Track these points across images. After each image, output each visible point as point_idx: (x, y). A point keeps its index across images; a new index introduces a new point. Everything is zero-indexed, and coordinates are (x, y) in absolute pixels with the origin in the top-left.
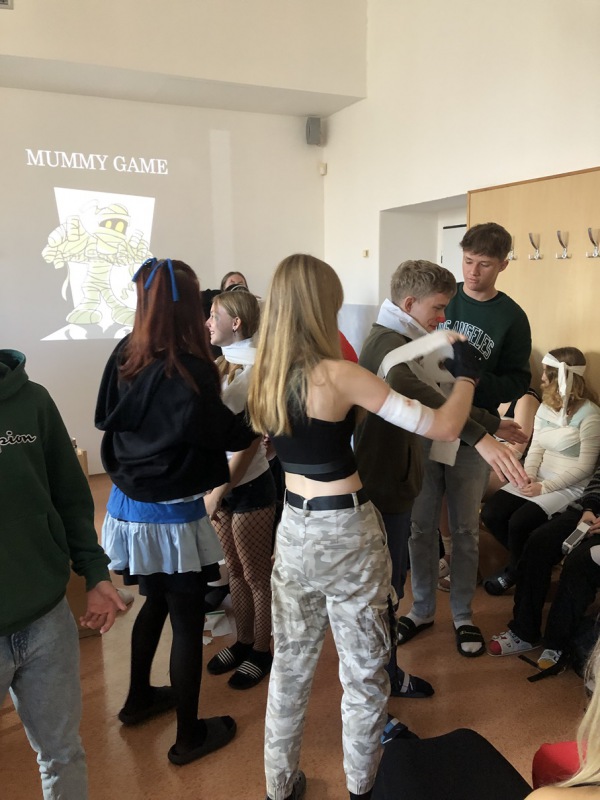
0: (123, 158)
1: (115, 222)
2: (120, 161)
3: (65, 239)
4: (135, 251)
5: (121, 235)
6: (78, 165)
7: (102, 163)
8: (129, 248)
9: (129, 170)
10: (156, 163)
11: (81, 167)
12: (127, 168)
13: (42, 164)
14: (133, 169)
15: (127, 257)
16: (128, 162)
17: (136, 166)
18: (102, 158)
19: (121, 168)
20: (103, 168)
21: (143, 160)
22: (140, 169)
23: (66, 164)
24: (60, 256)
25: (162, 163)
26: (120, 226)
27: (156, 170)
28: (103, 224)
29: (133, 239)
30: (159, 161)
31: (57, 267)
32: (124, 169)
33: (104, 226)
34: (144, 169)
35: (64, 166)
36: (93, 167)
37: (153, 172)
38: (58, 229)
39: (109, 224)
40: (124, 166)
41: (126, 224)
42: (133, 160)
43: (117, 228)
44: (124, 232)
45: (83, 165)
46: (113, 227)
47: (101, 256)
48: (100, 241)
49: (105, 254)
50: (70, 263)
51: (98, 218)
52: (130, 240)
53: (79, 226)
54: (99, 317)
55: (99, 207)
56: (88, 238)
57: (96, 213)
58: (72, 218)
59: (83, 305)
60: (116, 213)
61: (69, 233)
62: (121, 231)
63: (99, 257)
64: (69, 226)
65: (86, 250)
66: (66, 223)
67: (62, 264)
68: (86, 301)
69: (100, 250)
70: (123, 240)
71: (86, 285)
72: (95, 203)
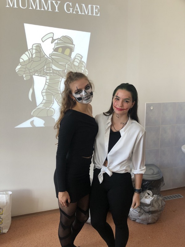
0: (71, 4)
2: (68, 6)
3: (31, 60)
5: (68, 58)
6: (40, 8)
7: (57, 7)
8: (73, 65)
9: (74, 13)
10: (92, 8)
11: (42, 9)
12: (73, 11)
13: (16, 7)
14: (77, 12)
16: (74, 6)
17: (79, 10)
18: (57, 3)
19: (69, 10)
20: (57, 11)
21: (84, 5)
22: (82, 12)
23: (32, 7)
24: (28, 71)
25: (96, 8)
26: (67, 51)
27: (92, 12)
28: (56, 50)
29: (76, 60)
30: (94, 6)
31: (25, 79)
32: (71, 11)
34: (85, 12)
35: (31, 8)
36: (50, 10)
37: (90, 14)
40: (71, 9)
42: (77, 5)
45: (44, 8)
47: (55, 72)
48: (54, 61)
49: (57, 70)
50: (33, 76)
51: (53, 46)
52: (74, 61)
53: (41, 51)
54: (53, 112)
55: (54, 38)
56: (47, 59)
57: (52, 43)
58: (36, 45)
59: (43, 104)
60: (65, 42)
61: (34, 56)
62: (68, 55)
63: (53, 73)
64: (34, 51)
65: (45, 68)
66: (32, 49)
67: (29, 77)
68: (44, 101)
69: (54, 67)
70: (70, 61)
71: (44, 91)
72: (51, 35)
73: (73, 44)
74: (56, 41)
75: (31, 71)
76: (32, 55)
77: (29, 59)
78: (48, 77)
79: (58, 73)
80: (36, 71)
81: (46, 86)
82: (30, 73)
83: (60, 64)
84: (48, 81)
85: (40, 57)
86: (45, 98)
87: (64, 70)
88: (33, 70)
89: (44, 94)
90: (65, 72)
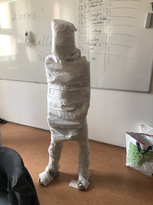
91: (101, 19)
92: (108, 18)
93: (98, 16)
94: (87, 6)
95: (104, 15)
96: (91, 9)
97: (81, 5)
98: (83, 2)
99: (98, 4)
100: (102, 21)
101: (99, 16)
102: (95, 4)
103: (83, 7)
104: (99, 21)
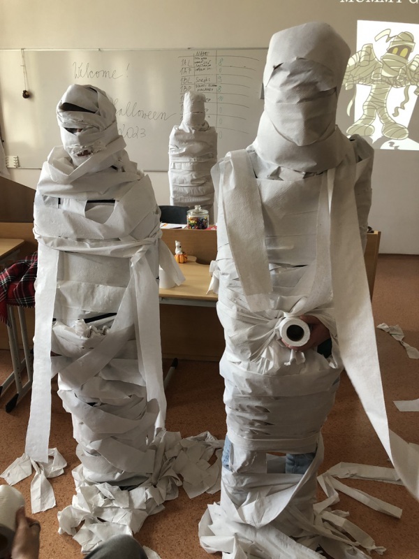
1: (401, 48)
3: (358, 65)
4: (413, 74)
5: (404, 60)
8: (408, 70)
15: (405, 79)
24: (351, 79)
26: (405, 51)
28: (390, 51)
29: (414, 63)
31: (346, 89)
33: (391, 53)
38: (354, 56)
39: (396, 50)
41: (410, 50)
43: (401, 55)
44: (407, 57)
46: (398, 53)
47: (384, 79)
48: (386, 65)
49: (387, 77)
50: (357, 85)
51: (388, 45)
52: (411, 64)
53: (371, 53)
54: (371, 131)
55: (390, 36)
56: (377, 63)
57: (387, 42)
58: (366, 46)
59: (361, 121)
60: (403, 41)
61: (362, 60)
62: (404, 56)
63: (382, 80)
64: (363, 53)
65: (373, 73)
66: (361, 51)
67: (351, 87)
68: (364, 117)
69: (384, 73)
70: (405, 64)
71: (367, 103)
72: (387, 32)
73: (413, 42)
74: (392, 40)
75: (355, 79)
76: (360, 58)
77: (356, 64)
78: (374, 86)
79: (387, 80)
80: (361, 79)
81: (370, 97)
82: (354, 81)
83: (393, 69)
84: (373, 91)
85: (369, 61)
86: (366, 113)
87: (396, 77)
88: (358, 78)
89: (366, 107)
90: (398, 78)
91: (209, 85)
92: (218, 85)
93: (206, 82)
94: (192, 69)
95: (213, 81)
96: (198, 72)
97: (184, 67)
98: (187, 64)
99: (206, 68)
100: (212, 88)
101: (208, 82)
102: (202, 68)
103: (187, 70)
104: (207, 87)
